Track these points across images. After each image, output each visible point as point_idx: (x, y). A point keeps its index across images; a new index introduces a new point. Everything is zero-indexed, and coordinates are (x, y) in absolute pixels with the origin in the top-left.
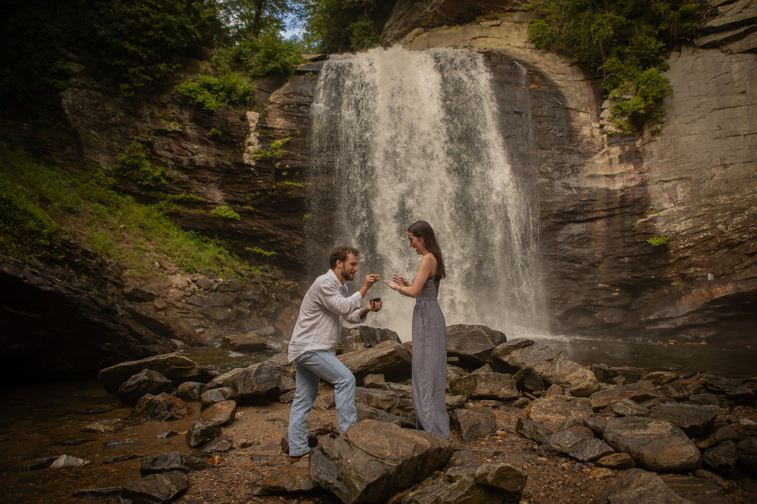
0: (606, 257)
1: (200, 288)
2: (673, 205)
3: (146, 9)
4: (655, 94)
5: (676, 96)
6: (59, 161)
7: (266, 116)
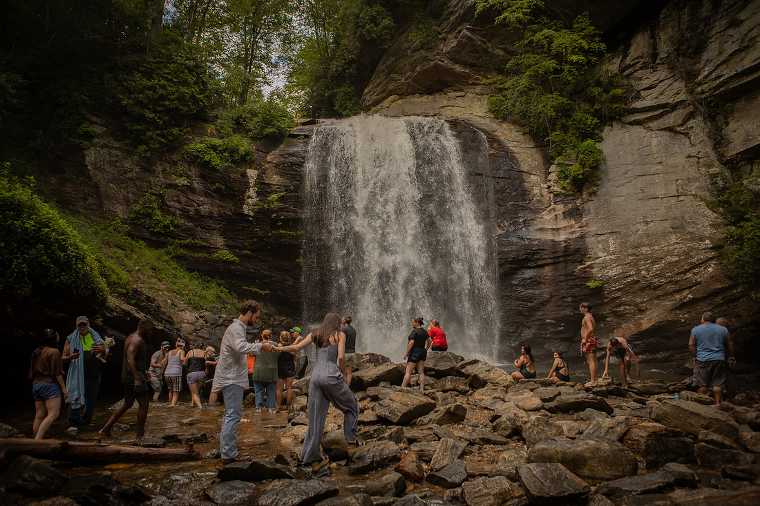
0: (553, 297)
1: (207, 323)
2: (606, 254)
3: (163, 82)
4: (590, 162)
5: (609, 163)
6: (82, 211)
7: (264, 173)
